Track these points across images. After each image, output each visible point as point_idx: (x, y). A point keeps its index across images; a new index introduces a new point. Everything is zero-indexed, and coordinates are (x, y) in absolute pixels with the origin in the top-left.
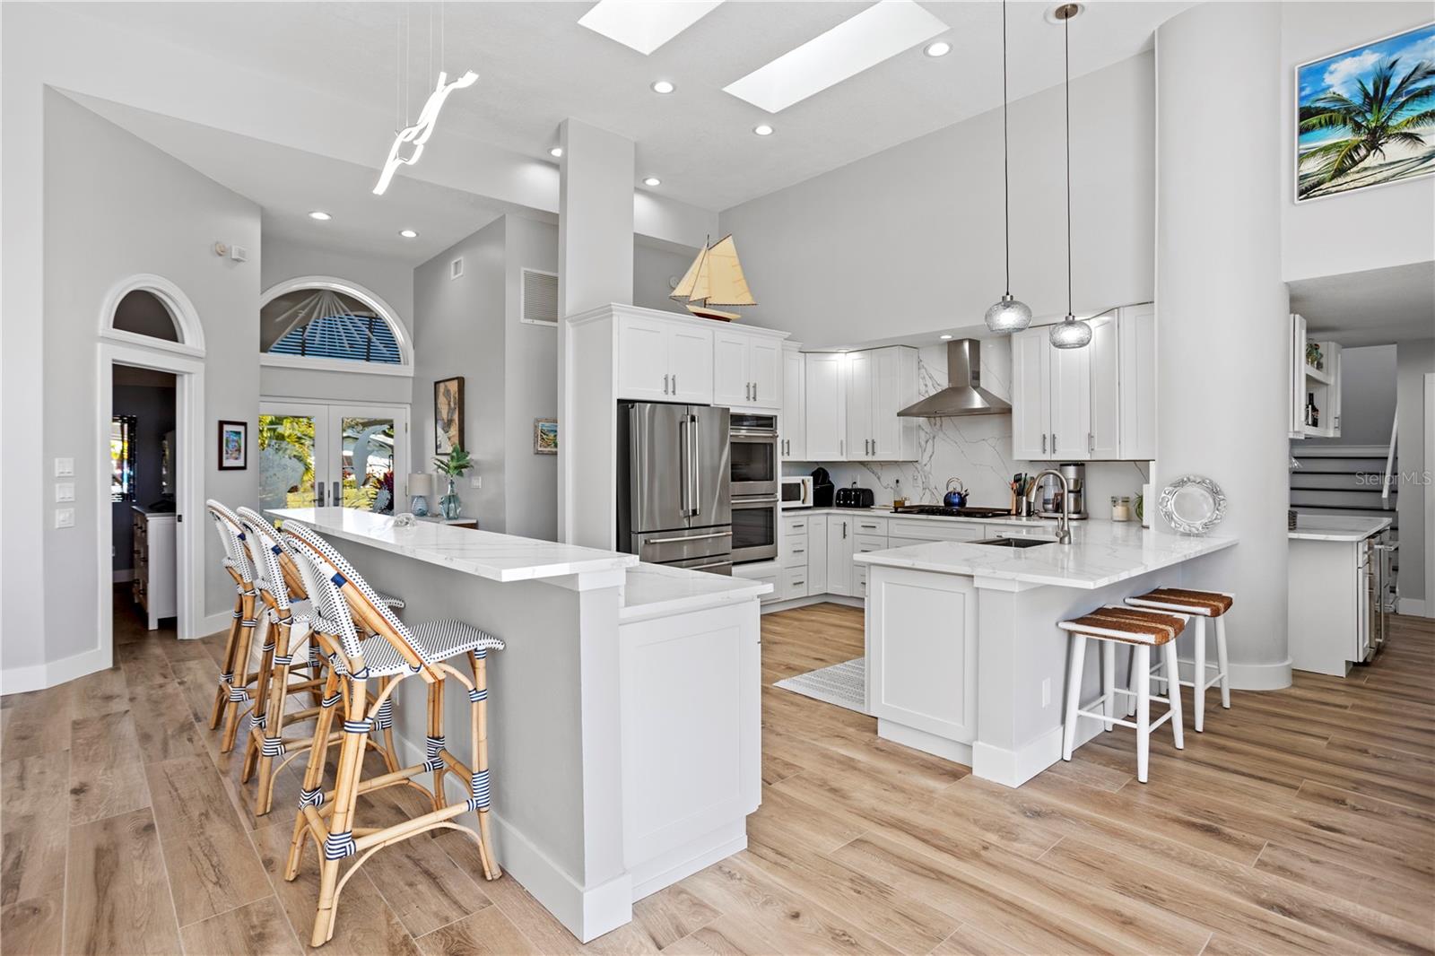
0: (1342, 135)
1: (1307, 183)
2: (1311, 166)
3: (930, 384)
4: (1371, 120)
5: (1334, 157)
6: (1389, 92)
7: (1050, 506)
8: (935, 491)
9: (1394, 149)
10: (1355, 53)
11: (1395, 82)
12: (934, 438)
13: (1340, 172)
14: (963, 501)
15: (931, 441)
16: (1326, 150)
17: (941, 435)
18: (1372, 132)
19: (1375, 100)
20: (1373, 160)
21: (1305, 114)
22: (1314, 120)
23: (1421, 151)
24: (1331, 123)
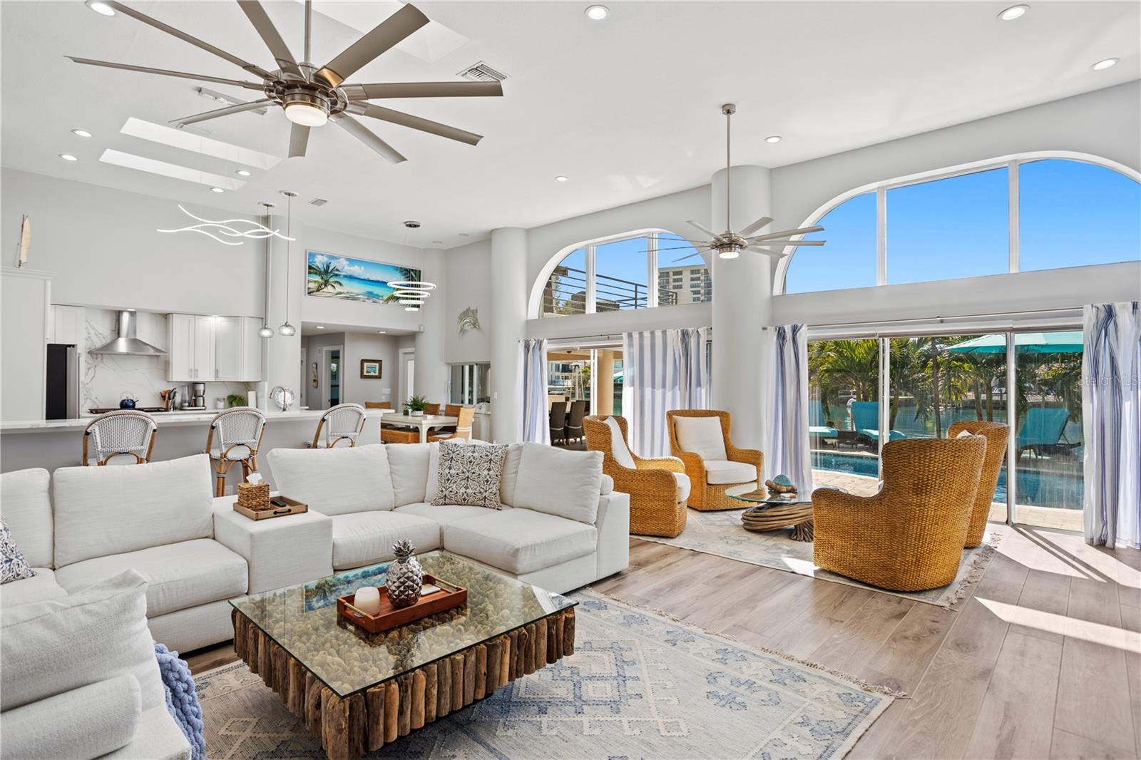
0: (318, 278)
1: (310, 291)
2: (312, 286)
3: (92, 332)
4: (325, 277)
5: (317, 285)
6: (329, 271)
7: (187, 404)
8: (95, 400)
9: (329, 288)
10: (322, 255)
11: (331, 269)
12: (95, 367)
13: (318, 290)
14: (134, 403)
15: (92, 369)
16: (315, 282)
17: (102, 364)
18: (325, 281)
19: (326, 272)
20: (325, 290)
21: (310, 268)
22: (312, 271)
23: (336, 292)
24: (316, 274)
